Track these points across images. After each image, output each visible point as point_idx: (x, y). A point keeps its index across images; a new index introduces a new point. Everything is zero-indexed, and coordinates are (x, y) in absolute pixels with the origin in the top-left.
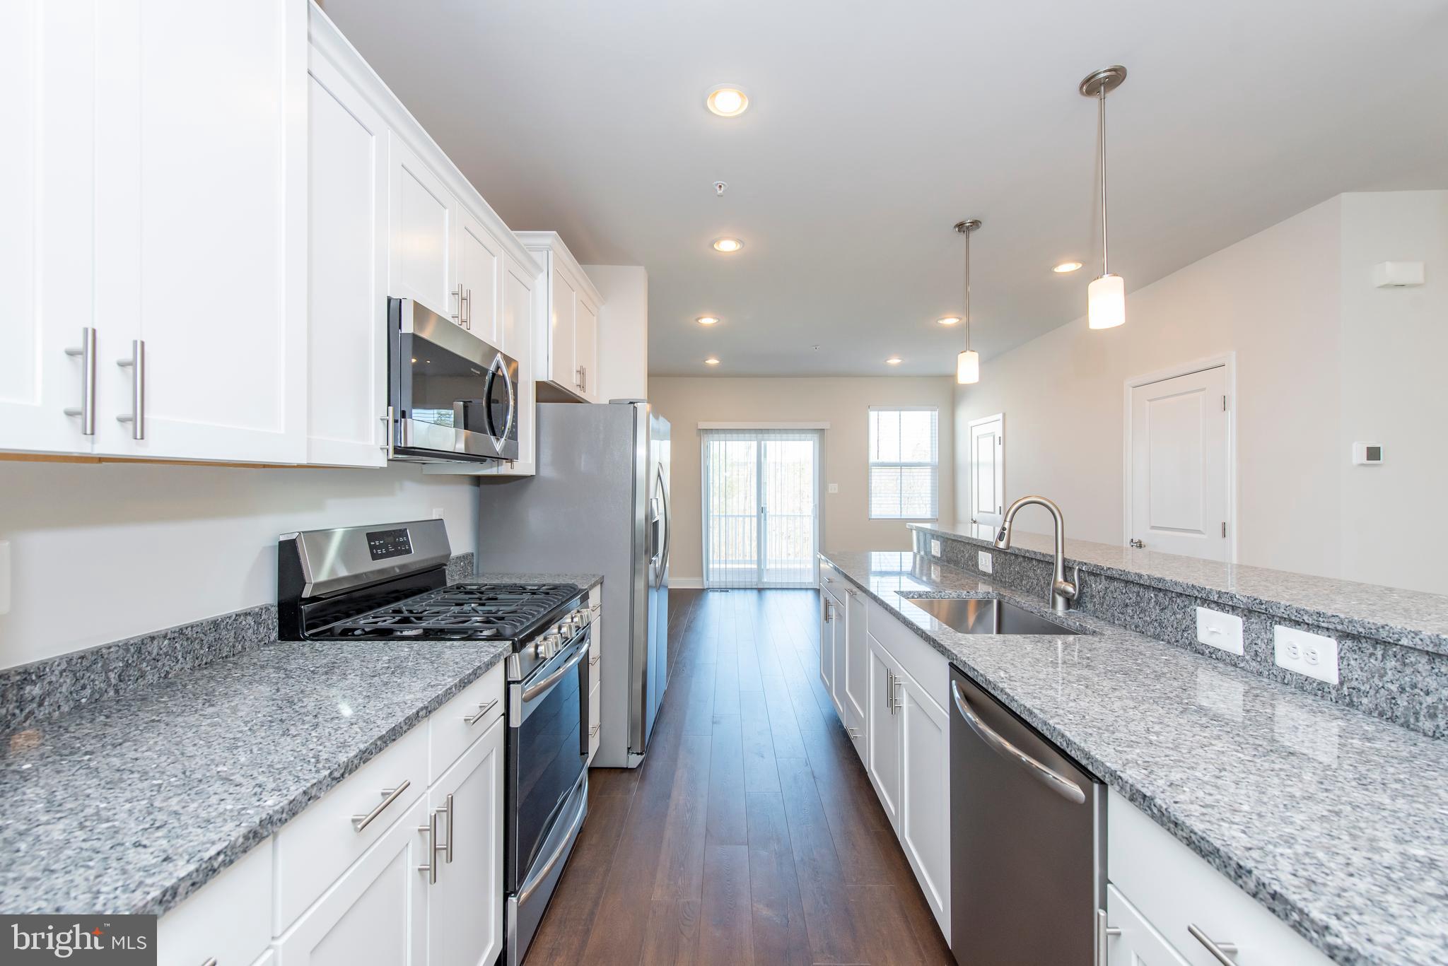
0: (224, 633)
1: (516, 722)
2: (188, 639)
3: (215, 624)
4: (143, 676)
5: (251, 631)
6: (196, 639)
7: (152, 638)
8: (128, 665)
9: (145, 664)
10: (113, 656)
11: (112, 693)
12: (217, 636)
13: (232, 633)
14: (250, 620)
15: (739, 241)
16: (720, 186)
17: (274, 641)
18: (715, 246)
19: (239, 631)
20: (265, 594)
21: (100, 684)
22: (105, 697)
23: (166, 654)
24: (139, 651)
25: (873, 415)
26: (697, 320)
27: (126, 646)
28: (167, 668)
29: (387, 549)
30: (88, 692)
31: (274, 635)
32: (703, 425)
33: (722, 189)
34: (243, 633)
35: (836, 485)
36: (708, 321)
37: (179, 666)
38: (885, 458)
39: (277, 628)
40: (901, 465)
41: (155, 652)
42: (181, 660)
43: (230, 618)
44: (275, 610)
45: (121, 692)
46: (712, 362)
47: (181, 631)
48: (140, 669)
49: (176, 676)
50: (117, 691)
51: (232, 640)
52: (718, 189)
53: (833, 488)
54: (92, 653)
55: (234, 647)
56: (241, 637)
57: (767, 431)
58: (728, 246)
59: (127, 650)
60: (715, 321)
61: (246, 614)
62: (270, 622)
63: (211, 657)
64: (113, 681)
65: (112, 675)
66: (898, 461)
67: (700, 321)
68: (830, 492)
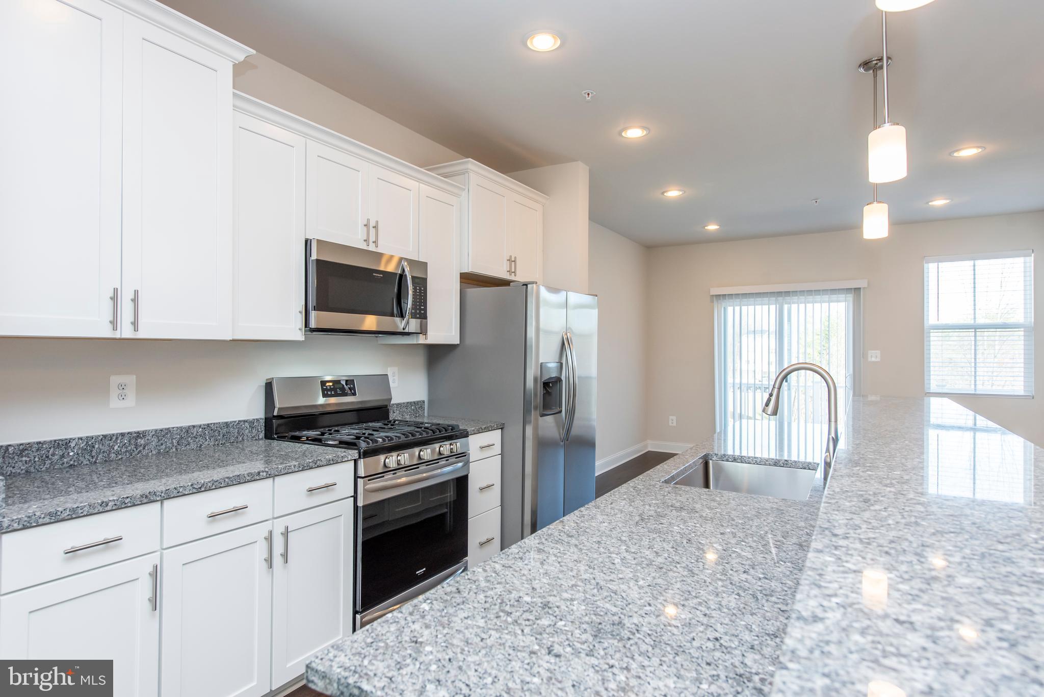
0: (232, 429)
1: (360, 504)
2: (212, 430)
3: (227, 424)
4: (189, 444)
5: (248, 431)
6: (216, 430)
7: (194, 427)
8: (182, 438)
9: (190, 439)
10: (175, 432)
11: (174, 450)
12: (228, 431)
13: (236, 431)
14: (247, 424)
15: (644, 128)
16: (588, 94)
17: (262, 439)
18: (623, 134)
19: (240, 430)
20: (257, 412)
21: (169, 444)
22: (171, 451)
23: (201, 436)
24: (187, 431)
25: (931, 268)
26: (663, 193)
27: (181, 428)
28: (201, 443)
29: (336, 392)
30: (163, 447)
31: (262, 435)
32: (715, 291)
33: (590, 96)
34: (243, 431)
35: (878, 352)
36: (673, 193)
37: (207, 443)
38: (945, 320)
39: (264, 432)
40: (976, 328)
41: (195, 434)
42: (208, 440)
43: (235, 422)
44: (262, 422)
45: (179, 450)
46: (712, 227)
47: (208, 425)
48: (187, 441)
49: (205, 447)
50: (177, 449)
51: (236, 434)
52: (587, 96)
53: (874, 356)
54: (166, 429)
55: (237, 438)
56: (241, 433)
57: (787, 293)
58: (634, 133)
59: (182, 430)
60: (681, 193)
61: (245, 421)
62: (259, 427)
63: (224, 441)
64: (175, 444)
65: (174, 441)
66: (971, 322)
67: (665, 194)
68: (870, 359)
